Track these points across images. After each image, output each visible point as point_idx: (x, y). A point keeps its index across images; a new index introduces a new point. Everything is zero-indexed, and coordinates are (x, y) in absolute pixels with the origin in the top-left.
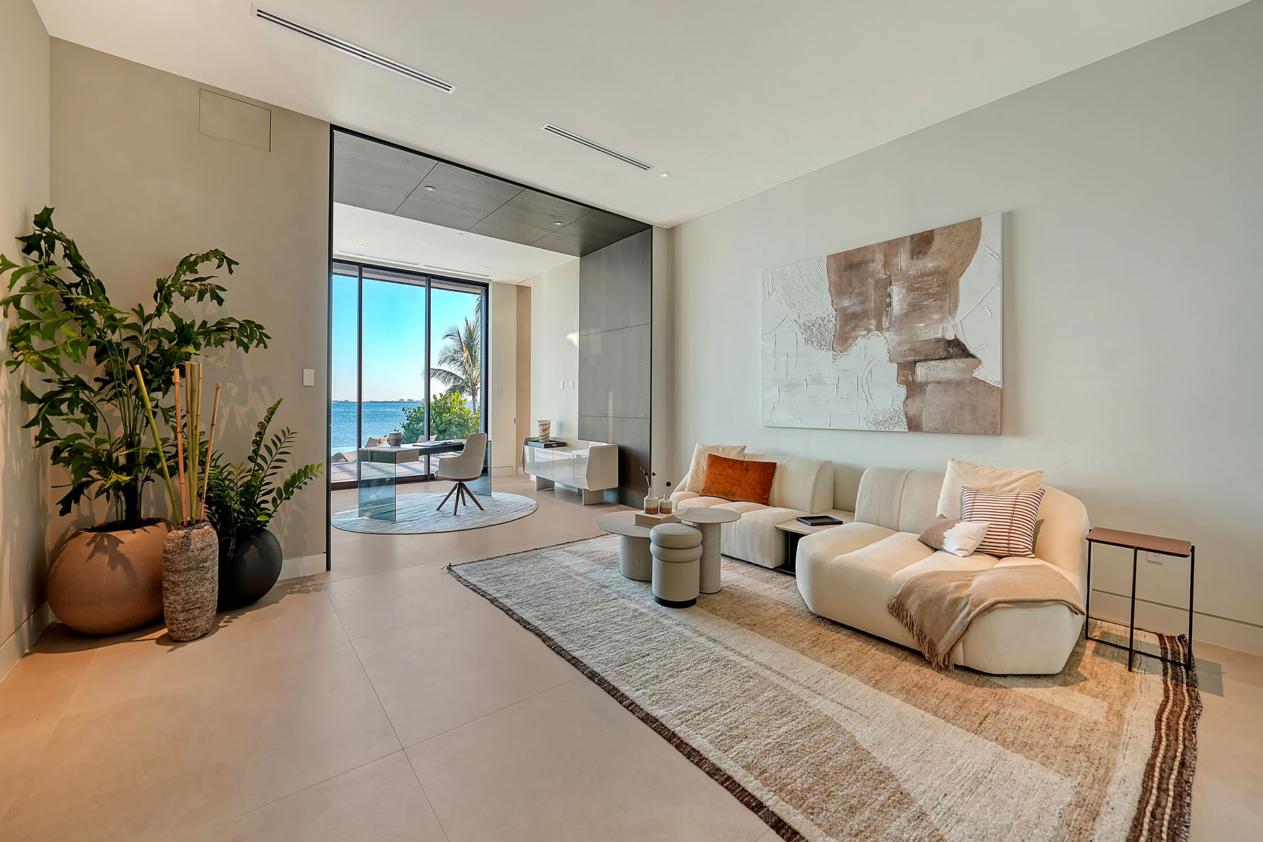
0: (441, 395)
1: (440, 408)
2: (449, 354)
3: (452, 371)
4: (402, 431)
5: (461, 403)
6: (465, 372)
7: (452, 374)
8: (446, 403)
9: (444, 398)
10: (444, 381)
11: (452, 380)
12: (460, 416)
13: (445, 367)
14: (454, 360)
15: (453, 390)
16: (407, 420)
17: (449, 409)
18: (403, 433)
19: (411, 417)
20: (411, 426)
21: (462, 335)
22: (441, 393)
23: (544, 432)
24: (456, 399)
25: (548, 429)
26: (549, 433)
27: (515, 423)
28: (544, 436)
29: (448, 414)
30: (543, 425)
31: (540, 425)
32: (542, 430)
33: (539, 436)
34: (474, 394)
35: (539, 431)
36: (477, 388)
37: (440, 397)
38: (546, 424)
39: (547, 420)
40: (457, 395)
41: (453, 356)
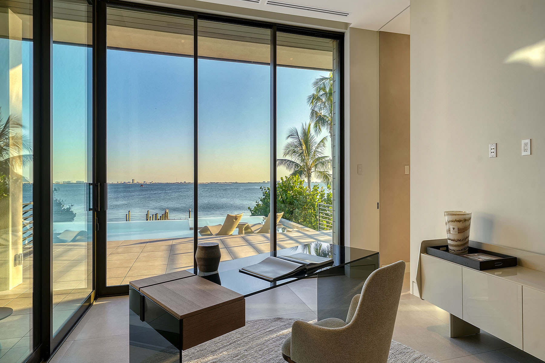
0: (286, 177)
1: (285, 186)
2: (291, 148)
3: (293, 160)
4: (261, 203)
5: (301, 183)
6: (303, 160)
7: (293, 162)
8: (290, 183)
9: (288, 180)
10: (289, 167)
11: (294, 167)
12: (300, 193)
13: (288, 158)
14: (294, 152)
15: (294, 174)
16: (264, 195)
17: (292, 187)
19: (266, 193)
20: (266, 200)
21: (300, 135)
22: (286, 176)
23: (462, 234)
24: (297, 180)
25: (469, 228)
26: (469, 236)
27: (378, 208)
28: (460, 241)
29: (292, 191)
30: (459, 221)
31: (452, 221)
32: (456, 229)
33: (450, 239)
34: (309, 176)
35: (449, 231)
36: (312, 172)
37: (285, 179)
38: (465, 220)
39: (465, 212)
40: (297, 177)
41: (294, 149)
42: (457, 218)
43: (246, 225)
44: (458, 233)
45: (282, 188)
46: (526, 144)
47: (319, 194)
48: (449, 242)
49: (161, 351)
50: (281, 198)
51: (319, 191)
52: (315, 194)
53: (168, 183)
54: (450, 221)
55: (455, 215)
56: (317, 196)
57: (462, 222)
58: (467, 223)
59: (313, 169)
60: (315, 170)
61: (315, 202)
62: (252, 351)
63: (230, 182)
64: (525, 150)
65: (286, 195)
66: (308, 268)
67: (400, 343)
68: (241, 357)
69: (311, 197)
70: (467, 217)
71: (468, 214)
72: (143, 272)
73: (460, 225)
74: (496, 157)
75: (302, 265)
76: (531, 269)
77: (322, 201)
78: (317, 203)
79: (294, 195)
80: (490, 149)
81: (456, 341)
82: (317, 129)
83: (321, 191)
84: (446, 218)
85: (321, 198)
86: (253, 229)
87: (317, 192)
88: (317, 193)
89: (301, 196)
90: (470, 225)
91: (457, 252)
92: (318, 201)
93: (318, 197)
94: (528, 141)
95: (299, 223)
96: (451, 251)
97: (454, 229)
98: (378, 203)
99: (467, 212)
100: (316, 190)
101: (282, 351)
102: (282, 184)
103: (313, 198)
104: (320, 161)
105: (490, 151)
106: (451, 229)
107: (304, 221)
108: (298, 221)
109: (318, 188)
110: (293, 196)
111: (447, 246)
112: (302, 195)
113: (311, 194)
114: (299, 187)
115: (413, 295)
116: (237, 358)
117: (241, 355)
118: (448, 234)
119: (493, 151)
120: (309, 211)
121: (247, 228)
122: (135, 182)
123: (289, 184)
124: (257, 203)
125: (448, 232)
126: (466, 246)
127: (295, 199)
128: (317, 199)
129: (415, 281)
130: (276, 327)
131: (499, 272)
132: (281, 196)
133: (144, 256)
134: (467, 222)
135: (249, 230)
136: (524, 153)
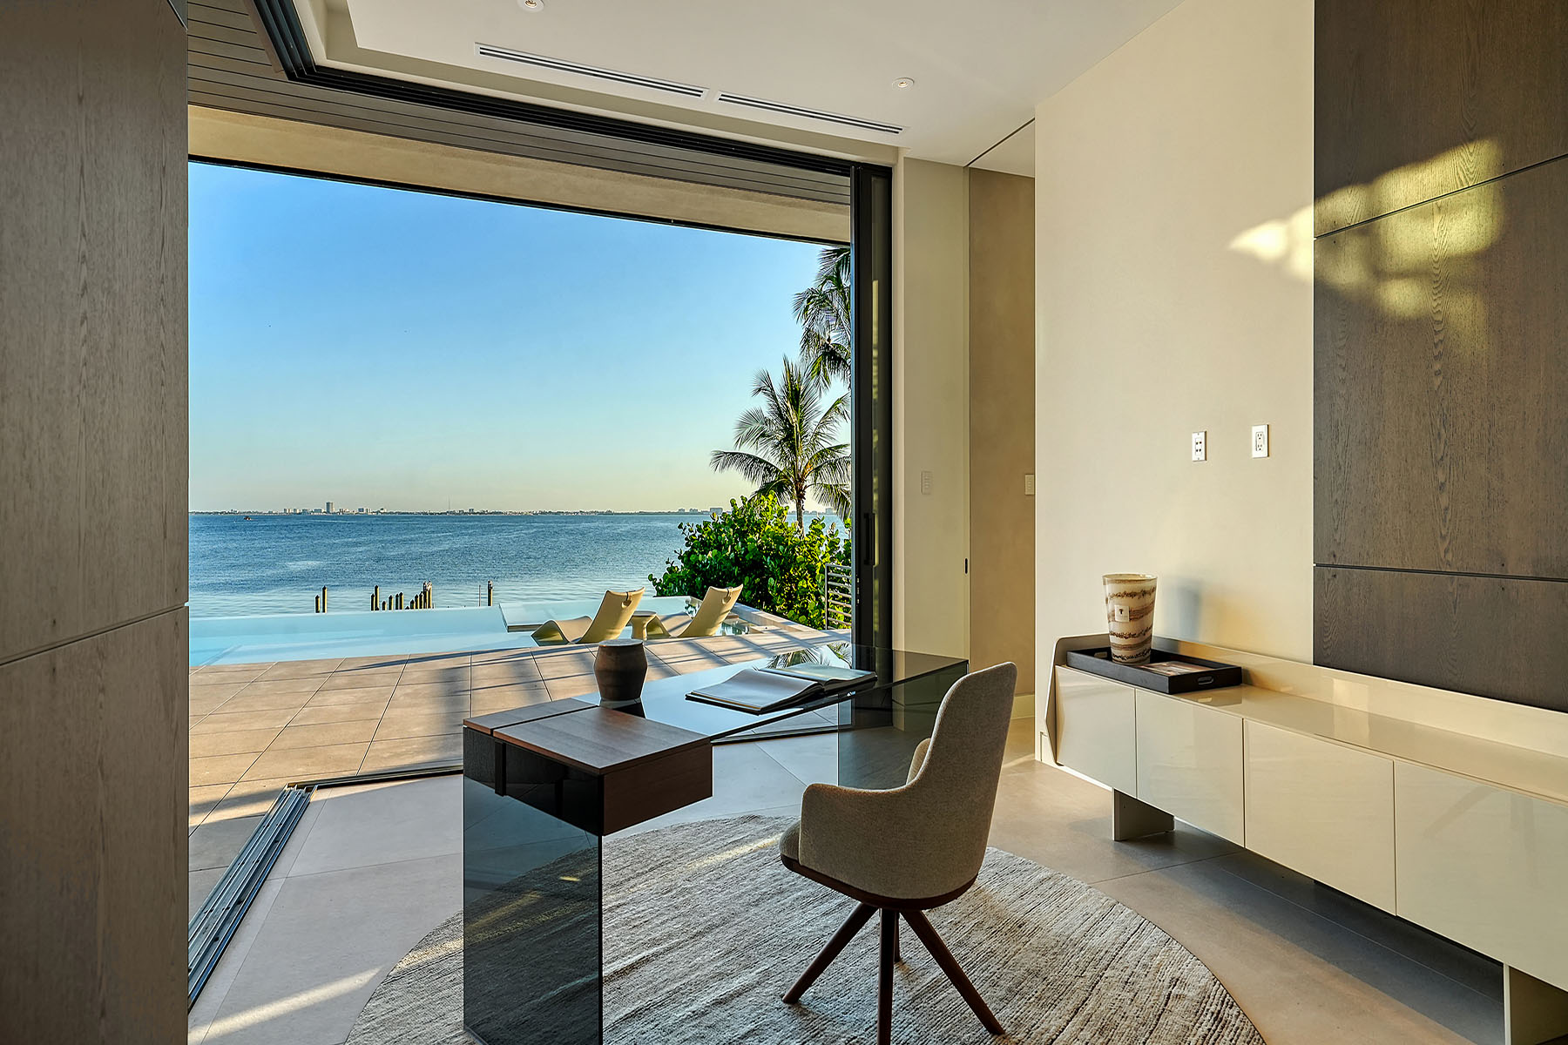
1: (741, 522)
2: (755, 425)
3: (760, 456)
4: (679, 564)
5: (781, 514)
6: (784, 457)
7: (761, 461)
8: (753, 514)
9: (749, 505)
10: (748, 471)
11: (762, 473)
12: (779, 540)
13: (747, 449)
14: (763, 435)
15: (764, 491)
16: (687, 545)
17: (757, 525)
18: (680, 567)
19: (693, 540)
20: (692, 558)
21: (777, 391)
22: (742, 497)
23: (1138, 622)
24: (770, 507)
25: (1149, 612)
26: (1152, 626)
27: (966, 572)
28: (1133, 636)
29: (758, 535)
30: (1132, 595)
31: (1118, 595)
32: (1126, 613)
33: (1114, 634)
34: (800, 497)
35: (1111, 616)
36: (806, 487)
37: (740, 505)
38: (1144, 593)
39: (1144, 576)
40: (771, 499)
41: (762, 428)
42: (1128, 588)
43: (651, 618)
44: (1130, 619)
45: (733, 526)
46: (1259, 435)
47: (826, 542)
48: (1113, 639)
49: (498, 890)
50: (731, 552)
51: (825, 534)
52: (814, 542)
53: (426, 514)
54: (1114, 595)
55: (1124, 581)
56: (820, 546)
57: (1137, 597)
58: (1148, 599)
59: (809, 480)
60: (815, 481)
61: (816, 560)
62: (701, 882)
63: (592, 512)
64: (1258, 447)
65: (744, 544)
66: (826, 688)
67: (1012, 855)
68: (680, 893)
69: (805, 549)
70: (1147, 586)
71: (1151, 580)
72: (415, 730)
73: (1134, 603)
74: (1206, 459)
75: (814, 683)
76: (1269, 689)
77: (832, 559)
78: (819, 564)
79: (762, 543)
80: (1194, 444)
81: (1124, 846)
82: (821, 380)
83: (831, 535)
84: (1110, 589)
85: (830, 552)
86: (667, 625)
87: (821, 536)
88: (822, 539)
89: (781, 547)
90: (1153, 602)
91: (1127, 661)
92: (822, 558)
93: (823, 548)
94: (1263, 429)
95: (775, 613)
96: (1116, 658)
97: (1121, 611)
98: (966, 560)
99: (1149, 577)
100: (818, 531)
101: (781, 849)
102: (735, 516)
103: (810, 551)
104: (827, 460)
105: (1194, 447)
106: (1117, 613)
107: (789, 610)
108: (774, 607)
109: (823, 526)
110: (760, 547)
111: (1108, 650)
112: (782, 545)
113: (805, 541)
114: (776, 525)
115: (1041, 763)
116: (670, 894)
117: (679, 889)
118: (1112, 623)
119: (1199, 447)
120: (800, 584)
121: (654, 625)
122: (335, 510)
123: (750, 516)
124: (669, 565)
125: (1111, 620)
126: (1146, 647)
127: (767, 555)
128: (822, 555)
129: (1046, 731)
130: (748, 833)
131: (1209, 696)
132: (733, 547)
133: (407, 695)
134: (1147, 596)
135: (659, 631)
136: (1256, 454)
